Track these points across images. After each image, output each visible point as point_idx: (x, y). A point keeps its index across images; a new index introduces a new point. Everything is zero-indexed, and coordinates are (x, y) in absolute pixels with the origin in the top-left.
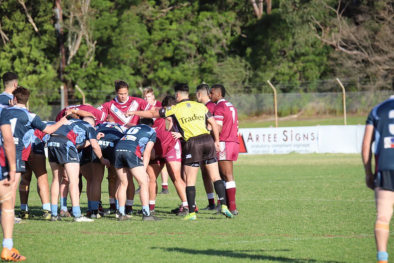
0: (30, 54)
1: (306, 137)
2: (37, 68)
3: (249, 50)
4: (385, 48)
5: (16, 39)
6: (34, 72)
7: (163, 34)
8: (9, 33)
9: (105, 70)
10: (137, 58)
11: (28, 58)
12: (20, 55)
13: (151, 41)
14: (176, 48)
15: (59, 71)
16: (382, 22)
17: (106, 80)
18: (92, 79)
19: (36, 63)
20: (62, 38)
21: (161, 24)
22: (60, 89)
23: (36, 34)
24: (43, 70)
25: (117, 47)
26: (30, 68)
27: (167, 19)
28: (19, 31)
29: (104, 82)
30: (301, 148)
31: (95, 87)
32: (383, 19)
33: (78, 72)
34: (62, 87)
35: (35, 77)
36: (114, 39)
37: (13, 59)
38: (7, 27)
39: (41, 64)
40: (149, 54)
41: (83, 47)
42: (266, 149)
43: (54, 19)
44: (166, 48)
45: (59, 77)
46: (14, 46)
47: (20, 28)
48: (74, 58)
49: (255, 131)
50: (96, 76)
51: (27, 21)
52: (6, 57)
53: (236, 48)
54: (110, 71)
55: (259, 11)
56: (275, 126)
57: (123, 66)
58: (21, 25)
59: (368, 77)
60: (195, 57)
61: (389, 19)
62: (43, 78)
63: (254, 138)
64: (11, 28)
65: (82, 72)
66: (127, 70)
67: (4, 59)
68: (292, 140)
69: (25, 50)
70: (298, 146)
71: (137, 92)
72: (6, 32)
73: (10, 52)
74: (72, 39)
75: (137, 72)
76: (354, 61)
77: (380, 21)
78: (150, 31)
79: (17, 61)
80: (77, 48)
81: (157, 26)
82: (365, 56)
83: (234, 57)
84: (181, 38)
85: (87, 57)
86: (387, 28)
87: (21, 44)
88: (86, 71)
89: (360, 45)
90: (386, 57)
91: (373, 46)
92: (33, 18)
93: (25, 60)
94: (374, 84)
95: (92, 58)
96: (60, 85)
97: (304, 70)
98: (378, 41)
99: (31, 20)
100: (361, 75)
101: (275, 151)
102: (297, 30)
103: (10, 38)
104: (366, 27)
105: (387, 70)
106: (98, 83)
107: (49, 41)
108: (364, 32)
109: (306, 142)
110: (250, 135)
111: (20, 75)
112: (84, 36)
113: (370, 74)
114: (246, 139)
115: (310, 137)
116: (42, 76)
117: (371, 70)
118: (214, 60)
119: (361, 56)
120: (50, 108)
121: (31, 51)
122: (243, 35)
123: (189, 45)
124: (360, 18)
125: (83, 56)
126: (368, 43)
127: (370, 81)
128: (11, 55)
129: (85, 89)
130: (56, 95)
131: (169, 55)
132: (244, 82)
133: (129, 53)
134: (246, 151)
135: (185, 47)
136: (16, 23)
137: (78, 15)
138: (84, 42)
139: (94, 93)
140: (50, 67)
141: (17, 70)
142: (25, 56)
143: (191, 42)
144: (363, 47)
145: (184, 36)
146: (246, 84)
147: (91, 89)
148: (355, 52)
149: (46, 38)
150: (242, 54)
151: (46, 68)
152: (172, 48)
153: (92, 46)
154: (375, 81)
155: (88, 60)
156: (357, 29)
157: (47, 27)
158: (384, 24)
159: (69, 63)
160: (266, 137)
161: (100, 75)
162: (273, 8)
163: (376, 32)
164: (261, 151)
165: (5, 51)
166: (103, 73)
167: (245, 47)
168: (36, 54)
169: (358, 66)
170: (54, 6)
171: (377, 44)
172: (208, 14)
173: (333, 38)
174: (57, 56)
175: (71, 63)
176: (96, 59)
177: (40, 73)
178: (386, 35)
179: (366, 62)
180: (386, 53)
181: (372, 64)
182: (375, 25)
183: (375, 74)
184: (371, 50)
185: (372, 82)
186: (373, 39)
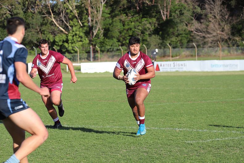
0: (79, 34)
1: (182, 65)
2: (82, 40)
3: (161, 33)
4: (211, 32)
5: (74, 29)
6: (81, 41)
7: (129, 27)
8: (72, 26)
9: (107, 40)
10: (119, 36)
11: (79, 36)
12: (76, 35)
13: (124, 29)
14: (134, 32)
15: (90, 41)
16: (210, 22)
17: (107, 44)
18: (102, 44)
19: (81, 37)
20: (91, 28)
21: (128, 23)
22: (90, 47)
23: (81, 27)
24: (84, 40)
25: (111, 31)
26: (79, 39)
27: (130, 21)
28: (75, 26)
29: (106, 44)
30: (180, 69)
31: (103, 46)
32: (210, 21)
33: (97, 41)
34: (91, 47)
35: (81, 43)
36: (110, 28)
37: (73, 36)
38: (71, 24)
39: (83, 38)
40: (123, 34)
41: (99, 32)
42: (167, 69)
43: (88, 21)
44: (130, 32)
45: (90, 43)
46: (73, 31)
47: (76, 25)
48: (95, 36)
49: (163, 63)
50: (103, 42)
51: (78, 22)
52: (71, 36)
53: (156, 32)
54: (109, 40)
55: (164, 18)
56: (170, 61)
57: (113, 39)
58: (76, 24)
59: (205, 43)
60: (140, 35)
61: (213, 21)
62: (84, 43)
63: (162, 65)
64: (73, 25)
65: (98, 41)
66: (115, 40)
67: (70, 36)
68: (177, 66)
69: (78, 33)
70: (179, 68)
71: (119, 48)
72: (71, 26)
73: (72, 33)
74: (95, 29)
75: (119, 41)
76: (200, 37)
78: (124, 25)
79: (75, 37)
80: (96, 32)
81: (126, 24)
82: (204, 35)
83: (155, 35)
84: (135, 28)
85: (100, 35)
86: (212, 24)
87: (76, 30)
88: (100, 40)
89: (202, 31)
90: (212, 35)
91: (207, 31)
92: (81, 21)
93: (77, 36)
95: (102, 36)
96: (90, 46)
97: (181, 40)
98: (209, 29)
99: (80, 22)
100: (203, 42)
101: (170, 70)
102: (179, 25)
103: (72, 28)
104: (204, 24)
105: (212, 40)
106: (104, 45)
107: (86, 30)
108: (203, 26)
109: (182, 67)
110: (161, 64)
111: (76, 42)
112: (99, 28)
114: (159, 66)
115: (183, 65)
116: (84, 42)
117: (206, 40)
118: (147, 36)
119: (202, 35)
120: (87, 54)
121: (80, 33)
122: (159, 27)
123: (138, 31)
124: (202, 21)
125: (99, 35)
126: (205, 30)
127: (205, 44)
128: (72, 35)
129: (99, 47)
130: (89, 49)
131: (131, 34)
132: (159, 44)
133: (116, 33)
134: (159, 70)
135: (137, 32)
136: (74, 23)
137: (97, 20)
138: (99, 30)
139: (103, 49)
140: (87, 39)
141: (75, 40)
142: (78, 35)
143: (139, 29)
145: (136, 27)
146: (160, 45)
147: (102, 47)
148: (200, 33)
149: (85, 28)
150: (158, 34)
151: (85, 39)
152: (132, 32)
153: (102, 31)
154: (207, 44)
155: (101, 36)
156: (201, 25)
157: (86, 24)
159: (93, 37)
160: (167, 65)
161: (105, 42)
162: (170, 17)
163: (208, 26)
164: (165, 70)
165: (70, 33)
166: (106, 41)
167: (159, 32)
168: (82, 34)
169: (201, 39)
170: (88, 16)
171: (208, 30)
172: (145, 19)
173: (192, 28)
174: (89, 35)
175: (95, 38)
176: (104, 36)
177: (83, 41)
178: (212, 27)
179: (204, 37)
180: (212, 34)
181: (206, 38)
182: (208, 23)
183: (207, 42)
184: (206, 32)
185: (206, 45)
186: (207, 28)
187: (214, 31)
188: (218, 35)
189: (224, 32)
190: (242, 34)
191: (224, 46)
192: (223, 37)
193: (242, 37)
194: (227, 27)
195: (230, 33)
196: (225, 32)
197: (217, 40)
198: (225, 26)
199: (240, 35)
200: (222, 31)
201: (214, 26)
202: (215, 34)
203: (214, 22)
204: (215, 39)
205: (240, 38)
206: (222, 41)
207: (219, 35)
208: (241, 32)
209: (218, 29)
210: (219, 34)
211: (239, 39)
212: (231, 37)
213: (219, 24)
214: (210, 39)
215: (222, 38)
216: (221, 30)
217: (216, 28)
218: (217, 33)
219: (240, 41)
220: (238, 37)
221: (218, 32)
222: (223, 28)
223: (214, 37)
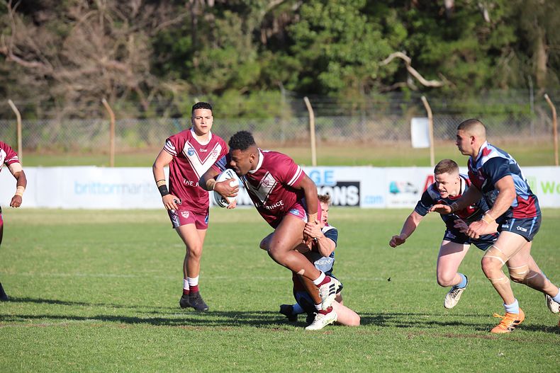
4: (77, 60)
16: (72, 23)
32: (73, 19)
59: (52, 100)
61: (83, 18)
76: (33, 77)
77: (69, 21)
82: (49, 69)
86: (80, 31)
89: (42, 54)
90: (77, 73)
91: (60, 57)
94: (62, 110)
100: (43, 97)
104: (50, 29)
105: (79, 91)
108: (47, 36)
113: (55, 96)
117: (57, 90)
119: (43, 70)
126: (53, 52)
127: (54, 106)
144: (46, 57)
148: (34, 64)
154: (62, 106)
156: (37, 31)
158: (74, 26)
163: (64, 36)
169: (39, 84)
171: (65, 53)
178: (79, 42)
179: (49, 79)
180: (79, 67)
181: (59, 82)
182: (63, 27)
183: (62, 96)
184: (56, 61)
185: (58, 108)
186: (60, 46)
187: (88, 56)
188: (102, 74)
189: (124, 62)
190: (192, 72)
191: (122, 113)
192: (122, 80)
193: (190, 83)
194: (135, 41)
195: (146, 64)
196: (128, 61)
197: (97, 91)
198: (128, 40)
199: (185, 76)
200: (119, 58)
201: (89, 39)
202: (90, 68)
203: (88, 24)
204: (92, 87)
205: (185, 86)
206: (119, 95)
207: (104, 70)
208: (189, 64)
209: (101, 49)
210: (108, 69)
211: (181, 91)
212: (151, 80)
213: (108, 32)
214: (70, 84)
215: (116, 83)
216: (112, 52)
217: (96, 47)
218: (99, 66)
219: (185, 96)
220: (179, 80)
221: (104, 60)
222: (122, 47)
223: (87, 81)
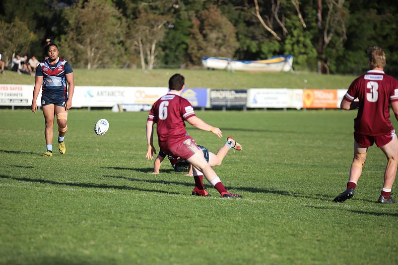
0: (304, 42)
2: (307, 51)
6: (305, 53)
8: (289, 28)
9: (350, 53)
11: (303, 44)
12: (298, 42)
15: (320, 53)
17: (351, 59)
18: (340, 60)
19: (305, 46)
21: (381, 24)
23: (305, 29)
24: (310, 52)
27: (386, 21)
28: (296, 27)
29: (349, 61)
31: (343, 64)
34: (319, 63)
35: (305, 57)
36: (358, 33)
37: (293, 45)
38: (288, 25)
39: (309, 48)
43: (317, 20)
45: (319, 56)
46: (293, 36)
48: (329, 45)
50: (344, 57)
52: (289, 43)
57: (359, 51)
64: (290, 25)
69: (302, 39)
72: (287, 28)
73: (291, 40)
78: (375, 27)
79: (296, 47)
80: (330, 38)
81: (379, 26)
85: (337, 44)
87: (299, 36)
93: (301, 45)
95: (341, 46)
103: (288, 31)
106: (344, 61)
107: (315, 34)
111: (297, 54)
116: (310, 56)
121: (305, 39)
125: (335, 44)
128: (291, 42)
129: (335, 65)
136: (294, 22)
139: (342, 68)
140: (314, 50)
141: (295, 51)
142: (301, 42)
147: (339, 65)
155: (339, 46)
157: (314, 24)
159: (325, 47)
166: (348, 55)
168: (308, 42)
170: (317, 12)
174: (318, 43)
175: (327, 48)
176: (344, 46)
177: (309, 54)
